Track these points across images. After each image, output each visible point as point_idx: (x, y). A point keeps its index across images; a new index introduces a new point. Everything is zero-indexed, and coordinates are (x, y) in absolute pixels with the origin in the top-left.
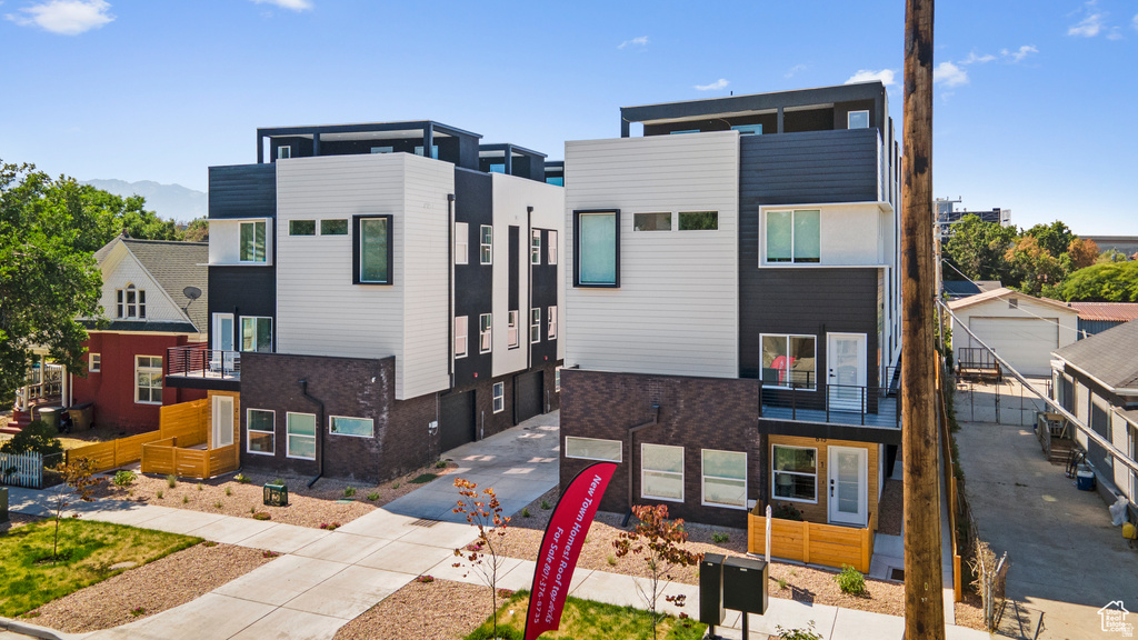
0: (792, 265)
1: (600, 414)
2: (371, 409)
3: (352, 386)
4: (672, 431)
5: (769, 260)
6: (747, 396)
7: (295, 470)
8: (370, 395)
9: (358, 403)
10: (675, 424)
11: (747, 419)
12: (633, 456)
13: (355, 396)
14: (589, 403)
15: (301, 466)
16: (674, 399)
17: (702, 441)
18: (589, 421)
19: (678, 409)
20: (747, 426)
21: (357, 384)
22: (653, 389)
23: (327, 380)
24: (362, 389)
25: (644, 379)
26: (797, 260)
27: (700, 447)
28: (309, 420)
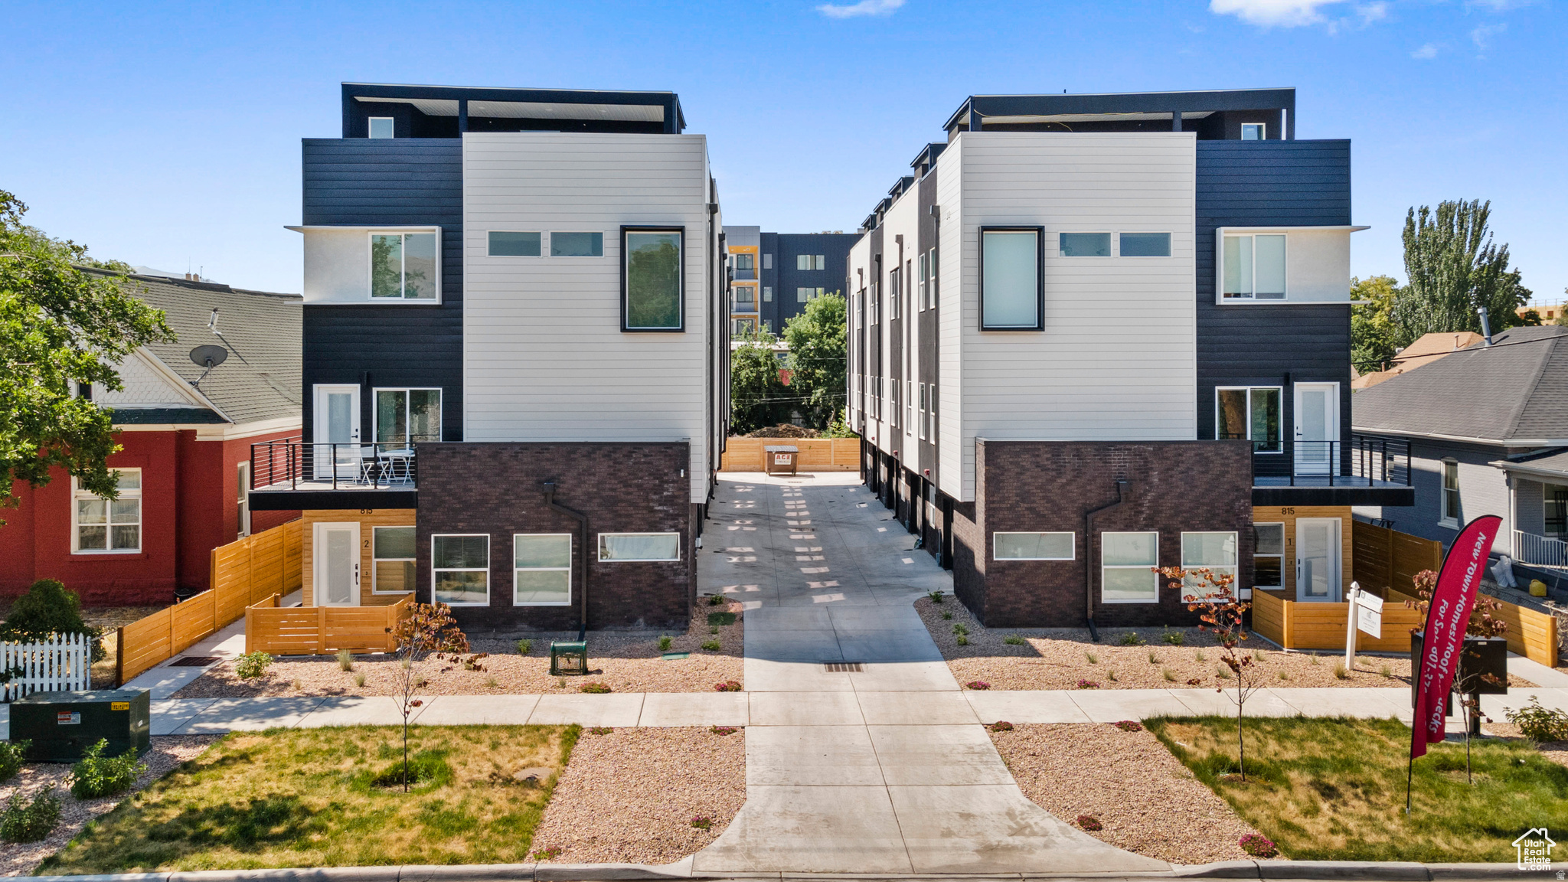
0: (1253, 301)
1: (1044, 498)
2: (674, 517)
3: (640, 487)
4: (1142, 512)
5: (1227, 295)
6: (1237, 461)
7: (531, 624)
8: (674, 497)
9: (652, 511)
10: (1146, 504)
11: (1238, 489)
12: (1089, 552)
13: (647, 500)
14: (1029, 484)
15: (546, 620)
16: (1145, 471)
17: (1182, 522)
18: (1027, 509)
19: (1150, 484)
20: (1237, 499)
21: (649, 482)
22: (1116, 461)
23: (594, 480)
24: (658, 490)
25: (1104, 448)
26: (1259, 296)
27: (1179, 530)
28: (562, 541)
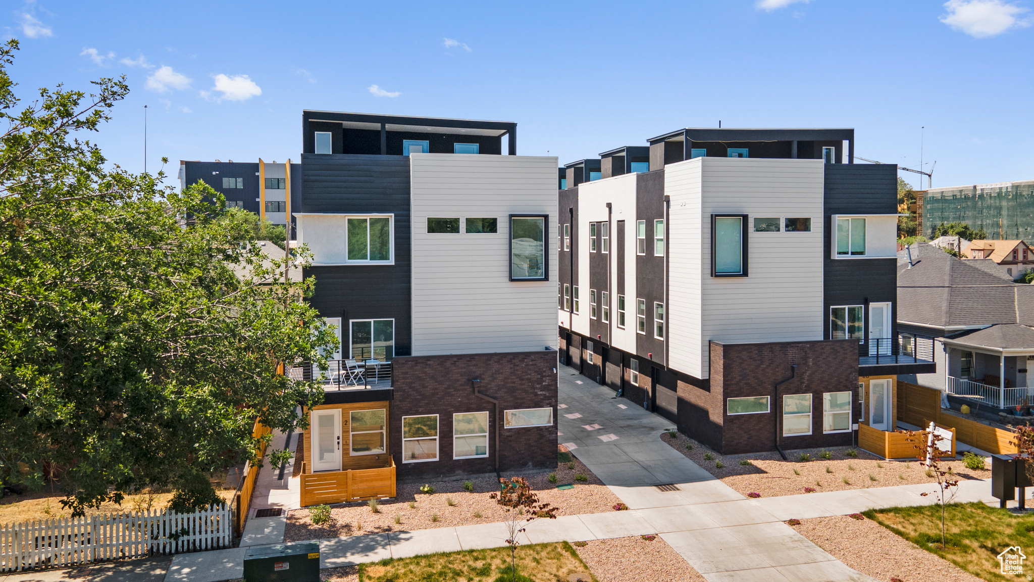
0: (849, 257)
1: (754, 377)
2: (549, 398)
3: (529, 379)
4: (804, 383)
5: (839, 253)
6: (851, 351)
7: (464, 471)
8: (549, 385)
9: (536, 395)
10: (806, 377)
11: (852, 367)
12: (777, 407)
13: (534, 388)
14: (746, 369)
15: (472, 467)
16: (805, 358)
17: (824, 388)
18: (745, 384)
19: (808, 366)
20: (851, 373)
21: (535, 376)
22: (792, 354)
23: (501, 377)
24: (540, 381)
25: (785, 346)
26: (853, 253)
27: (823, 392)
28: (482, 418)
